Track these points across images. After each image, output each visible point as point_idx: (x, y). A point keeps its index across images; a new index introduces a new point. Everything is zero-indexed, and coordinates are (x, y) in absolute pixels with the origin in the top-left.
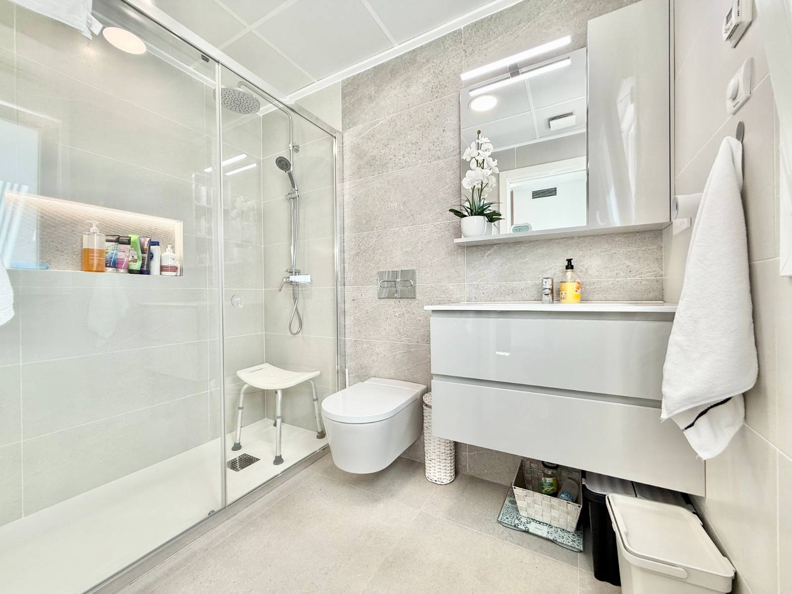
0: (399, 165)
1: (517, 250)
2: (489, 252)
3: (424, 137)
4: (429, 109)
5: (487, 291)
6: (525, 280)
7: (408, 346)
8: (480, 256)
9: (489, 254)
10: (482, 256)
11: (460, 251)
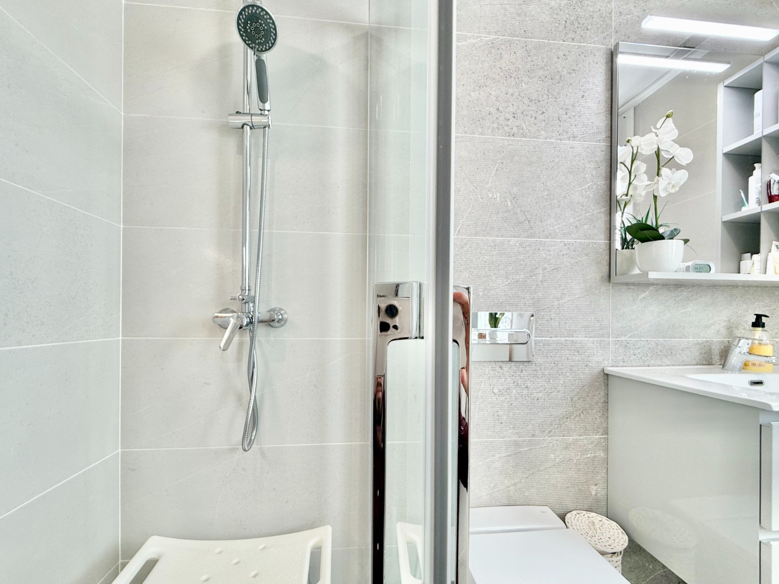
0: (506, 128)
1: (678, 296)
2: (643, 295)
3: (550, 96)
4: (561, 54)
5: (639, 350)
6: (685, 338)
7: (516, 444)
8: (631, 298)
9: (643, 298)
10: (634, 300)
11: (603, 289)
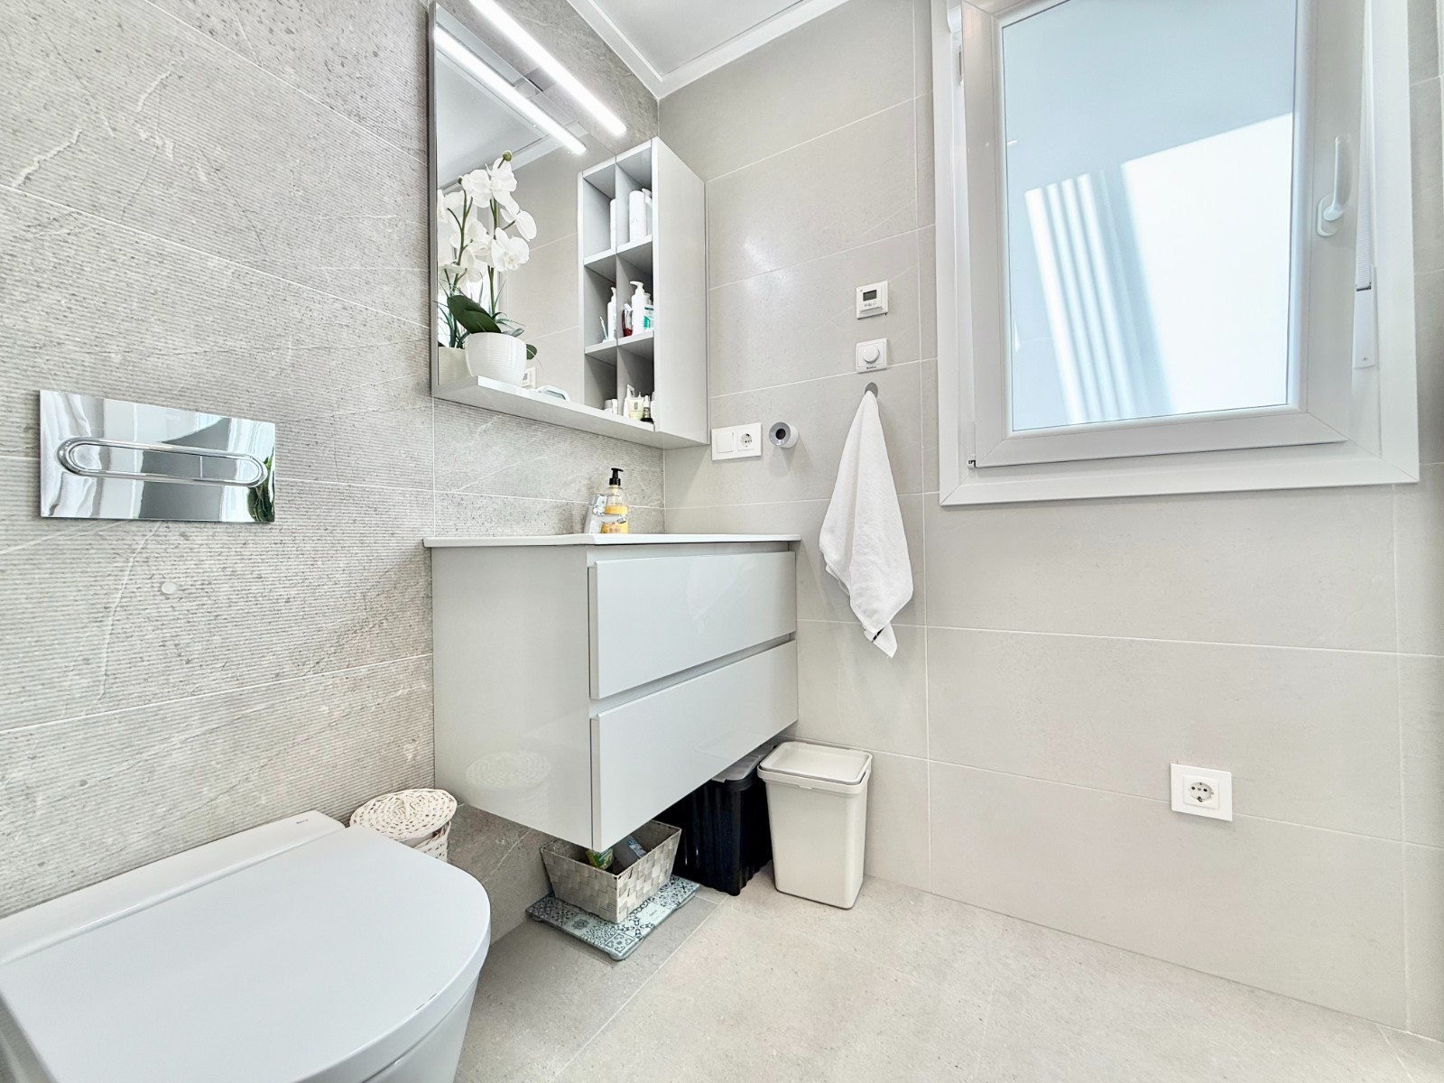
1: (531, 437)
2: (484, 426)
5: (480, 512)
8: (466, 429)
9: (485, 431)
10: (471, 432)
11: (420, 404)
